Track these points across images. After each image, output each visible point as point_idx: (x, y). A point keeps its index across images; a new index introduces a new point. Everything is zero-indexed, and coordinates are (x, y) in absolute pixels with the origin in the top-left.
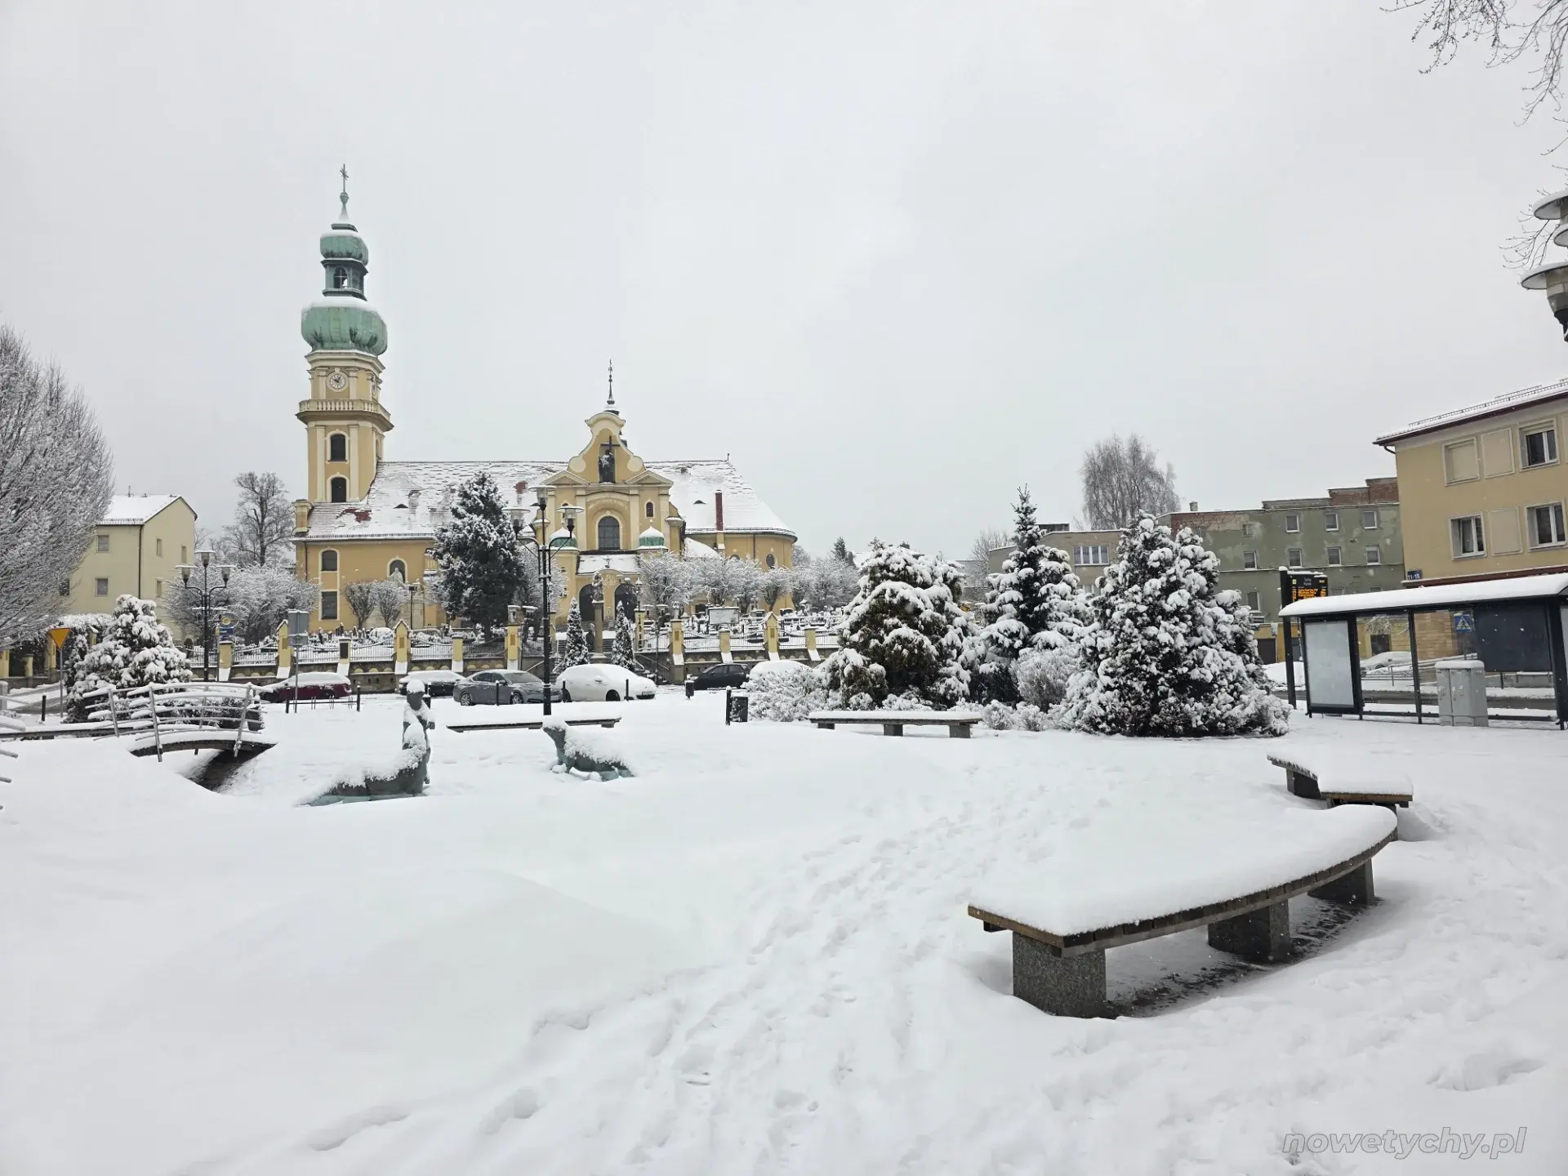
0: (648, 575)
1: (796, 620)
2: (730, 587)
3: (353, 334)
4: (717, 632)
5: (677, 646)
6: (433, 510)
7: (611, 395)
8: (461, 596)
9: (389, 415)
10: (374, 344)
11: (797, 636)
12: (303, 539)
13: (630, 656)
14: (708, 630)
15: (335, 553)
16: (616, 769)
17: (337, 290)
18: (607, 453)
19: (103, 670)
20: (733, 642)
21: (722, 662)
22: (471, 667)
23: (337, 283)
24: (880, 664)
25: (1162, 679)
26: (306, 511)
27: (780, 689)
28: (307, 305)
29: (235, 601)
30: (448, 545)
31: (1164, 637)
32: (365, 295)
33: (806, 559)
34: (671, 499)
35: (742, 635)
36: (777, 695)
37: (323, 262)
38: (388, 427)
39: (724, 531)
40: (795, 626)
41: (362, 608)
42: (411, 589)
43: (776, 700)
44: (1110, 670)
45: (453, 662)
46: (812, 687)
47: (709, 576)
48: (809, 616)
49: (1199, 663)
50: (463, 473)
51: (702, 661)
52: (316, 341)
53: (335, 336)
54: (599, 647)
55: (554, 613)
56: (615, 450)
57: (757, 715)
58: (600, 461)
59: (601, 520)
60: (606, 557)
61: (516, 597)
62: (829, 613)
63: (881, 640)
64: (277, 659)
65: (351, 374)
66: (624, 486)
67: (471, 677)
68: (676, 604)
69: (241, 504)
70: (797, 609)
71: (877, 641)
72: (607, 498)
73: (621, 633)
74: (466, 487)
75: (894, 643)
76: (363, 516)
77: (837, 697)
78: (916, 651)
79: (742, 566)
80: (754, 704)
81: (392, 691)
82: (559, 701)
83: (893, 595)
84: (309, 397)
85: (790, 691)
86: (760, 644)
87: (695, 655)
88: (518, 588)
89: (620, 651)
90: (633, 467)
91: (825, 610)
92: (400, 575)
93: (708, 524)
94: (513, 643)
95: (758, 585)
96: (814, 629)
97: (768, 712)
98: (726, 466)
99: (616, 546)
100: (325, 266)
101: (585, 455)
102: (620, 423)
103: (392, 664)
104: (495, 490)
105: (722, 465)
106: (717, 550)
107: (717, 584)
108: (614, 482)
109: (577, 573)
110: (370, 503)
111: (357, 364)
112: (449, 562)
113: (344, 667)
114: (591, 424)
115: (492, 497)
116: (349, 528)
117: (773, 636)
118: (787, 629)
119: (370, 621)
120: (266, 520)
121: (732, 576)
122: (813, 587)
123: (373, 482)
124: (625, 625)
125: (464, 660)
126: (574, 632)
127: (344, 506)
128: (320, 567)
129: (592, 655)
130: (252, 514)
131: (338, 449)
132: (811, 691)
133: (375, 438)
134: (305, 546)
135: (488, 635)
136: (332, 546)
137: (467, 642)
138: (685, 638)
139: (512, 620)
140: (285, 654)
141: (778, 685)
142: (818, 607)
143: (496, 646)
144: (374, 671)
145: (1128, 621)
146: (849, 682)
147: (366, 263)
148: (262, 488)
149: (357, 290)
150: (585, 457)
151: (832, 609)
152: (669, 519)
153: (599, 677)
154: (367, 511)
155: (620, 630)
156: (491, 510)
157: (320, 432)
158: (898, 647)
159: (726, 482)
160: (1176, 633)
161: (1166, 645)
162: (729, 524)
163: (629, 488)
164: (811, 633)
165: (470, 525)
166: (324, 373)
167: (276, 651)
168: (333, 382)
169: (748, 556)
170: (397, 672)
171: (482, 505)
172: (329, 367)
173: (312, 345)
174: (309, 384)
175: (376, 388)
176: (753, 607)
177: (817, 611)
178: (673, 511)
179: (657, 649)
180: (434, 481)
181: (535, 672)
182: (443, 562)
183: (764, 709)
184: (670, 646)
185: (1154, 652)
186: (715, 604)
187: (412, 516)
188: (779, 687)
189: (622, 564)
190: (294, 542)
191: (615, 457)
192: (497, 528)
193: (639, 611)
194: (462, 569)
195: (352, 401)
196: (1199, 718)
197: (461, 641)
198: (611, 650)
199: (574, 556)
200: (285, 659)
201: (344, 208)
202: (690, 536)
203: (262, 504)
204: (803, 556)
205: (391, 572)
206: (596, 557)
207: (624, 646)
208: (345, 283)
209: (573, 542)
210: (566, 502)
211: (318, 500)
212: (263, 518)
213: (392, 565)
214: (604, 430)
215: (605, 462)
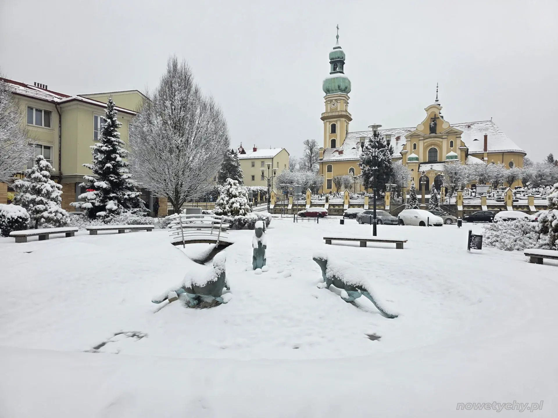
0: (448, 171)
1: (523, 192)
2: (489, 176)
3: (339, 87)
4: (480, 196)
5: (460, 202)
7: (437, 98)
8: (369, 181)
9: (351, 115)
10: (346, 90)
11: (523, 199)
12: (322, 161)
13: (436, 206)
14: (475, 196)
15: (331, 166)
16: (359, 291)
17: (334, 71)
18: (433, 121)
20: (488, 201)
21: (482, 210)
22: (371, 207)
23: (335, 69)
26: (322, 151)
27: (506, 231)
28: (324, 79)
29: (294, 182)
30: (364, 161)
32: (344, 72)
33: (531, 164)
34: (462, 139)
35: (493, 198)
36: (504, 234)
37: (330, 62)
38: (351, 120)
39: (488, 152)
40: (522, 194)
41: (338, 185)
42: (355, 178)
43: (503, 237)
45: (365, 205)
46: (528, 231)
47: (478, 172)
48: (531, 190)
51: (472, 209)
52: (327, 91)
53: (333, 89)
54: (423, 201)
55: (406, 187)
56: (438, 120)
57: (490, 244)
58: (430, 125)
59: (431, 149)
60: (431, 164)
61: (390, 179)
62: (542, 189)
64: (306, 202)
65: (338, 102)
66: (440, 135)
68: (460, 184)
69: (305, 150)
70: (524, 187)
72: (433, 140)
73: (433, 196)
74: (372, 138)
76: (341, 153)
77: (546, 239)
79: (495, 167)
80: (488, 238)
81: (341, 215)
84: (324, 111)
85: (512, 233)
86: (503, 202)
87: (469, 206)
88: (391, 177)
89: (433, 203)
90: (445, 126)
91: (540, 187)
92: (352, 173)
93: (480, 149)
94: (388, 199)
95: (504, 175)
96: (533, 196)
97: (497, 244)
98: (491, 123)
99: (436, 160)
100: (331, 64)
101: (424, 123)
102: (439, 108)
103: (343, 205)
105: (488, 123)
106: (484, 161)
107: (482, 175)
108: (436, 133)
109: (418, 171)
110: (343, 148)
111: (341, 98)
112: (364, 167)
113: (327, 206)
114: (427, 110)
115: (381, 141)
116: (336, 157)
117: (509, 199)
118: (518, 196)
120: (312, 156)
121: (490, 171)
122: (534, 176)
123: (345, 140)
124: (435, 192)
125: (369, 205)
126: (413, 195)
127: (335, 149)
128: (327, 171)
129: (420, 205)
130: (308, 154)
131: (333, 129)
132: (527, 233)
133: (346, 124)
134: (322, 164)
135: (379, 196)
136: (330, 163)
137: (370, 198)
138: (464, 199)
139: (388, 190)
140: (308, 201)
141: (505, 228)
142: (536, 185)
143: (381, 200)
144: (337, 208)
147: (344, 60)
148: (311, 145)
149: (341, 71)
150: (423, 124)
151: (544, 187)
152: (460, 148)
153: (416, 215)
154: (342, 151)
155: (433, 195)
157: (328, 123)
159: (490, 130)
162: (490, 149)
163: (442, 136)
164: (531, 198)
165: (372, 153)
166: (330, 102)
167: (306, 199)
168: (332, 105)
169: (499, 162)
170: (344, 208)
172: (331, 100)
173: (326, 93)
174: (325, 107)
175: (347, 106)
176: (500, 185)
177: (536, 188)
178: (463, 144)
179: (450, 203)
182: (362, 168)
183: (494, 241)
184: (456, 202)
186: (481, 184)
187: (357, 152)
188: (505, 230)
189: (438, 167)
190: (319, 163)
191: (437, 123)
192: (383, 154)
193: (442, 187)
194: (368, 170)
195: (338, 111)
197: (368, 197)
198: (428, 203)
199: (417, 165)
200: (308, 202)
201: (338, 40)
202: (470, 155)
203: (311, 150)
204: (529, 162)
205: (350, 172)
206: (427, 165)
207: (434, 201)
208: (337, 68)
209: (417, 159)
210: (415, 143)
211: (327, 148)
212: (311, 155)
213: (350, 170)
214: (433, 112)
215: (432, 125)
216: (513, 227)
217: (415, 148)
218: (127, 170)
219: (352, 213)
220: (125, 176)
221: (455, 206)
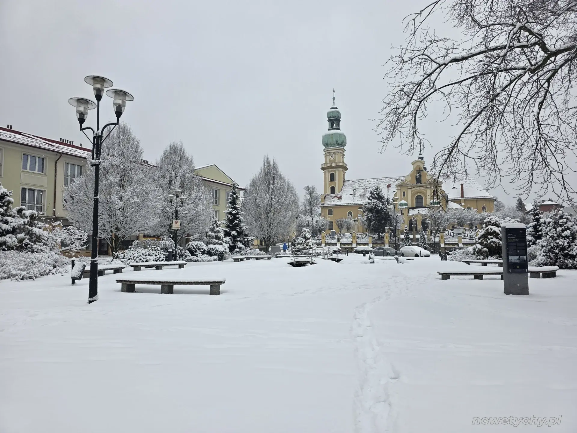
0: (432, 216)
2: (465, 220)
3: (337, 142)
4: (457, 236)
5: (442, 241)
6: (360, 195)
7: (420, 152)
8: (371, 224)
9: (347, 165)
10: (343, 144)
12: (323, 206)
13: (425, 244)
15: (332, 210)
17: (332, 128)
18: (419, 173)
19: (301, 244)
20: (463, 240)
21: (459, 247)
22: (374, 245)
23: (332, 126)
24: (487, 248)
25: (559, 254)
26: (323, 197)
28: (323, 134)
30: (367, 209)
31: (561, 243)
32: (340, 128)
34: (442, 188)
35: (467, 237)
37: (328, 120)
38: (347, 169)
39: (464, 198)
41: (340, 226)
42: (355, 221)
44: (544, 251)
45: (369, 244)
47: (456, 216)
49: (572, 250)
50: (370, 183)
51: (451, 246)
52: (326, 145)
53: (332, 143)
54: (414, 240)
55: (400, 229)
56: (422, 172)
58: (416, 176)
59: (417, 196)
60: (418, 209)
61: (388, 224)
63: (487, 242)
64: (321, 242)
65: (336, 154)
66: (425, 184)
67: (376, 248)
68: (441, 227)
69: (306, 195)
71: (486, 242)
72: (419, 189)
74: (372, 191)
75: (491, 243)
76: (340, 198)
78: (497, 245)
79: (470, 212)
81: (352, 252)
82: (400, 256)
83: (491, 229)
84: (324, 163)
86: (474, 241)
87: (449, 244)
88: (388, 221)
89: (422, 242)
90: (428, 178)
92: (351, 216)
93: (458, 196)
94: (387, 239)
98: (466, 174)
99: (422, 205)
101: (411, 175)
102: (423, 163)
103: (351, 244)
104: (381, 191)
105: (464, 173)
106: (461, 206)
107: (459, 219)
108: (421, 183)
109: (408, 215)
110: (342, 194)
111: (338, 151)
112: (367, 214)
113: (338, 245)
114: (413, 164)
115: (380, 194)
116: (336, 202)
119: (343, 231)
121: (466, 216)
123: (343, 187)
124: (423, 233)
125: (372, 244)
126: (406, 236)
127: (334, 195)
128: (328, 214)
129: (412, 243)
130: (308, 198)
131: (332, 178)
133: (343, 173)
134: (324, 208)
135: (379, 236)
136: (331, 208)
137: (373, 238)
138: (445, 238)
139: (387, 232)
143: (382, 239)
144: (347, 246)
145: (550, 239)
146: (478, 252)
147: (340, 118)
148: (311, 190)
149: (338, 127)
152: (441, 195)
153: (412, 250)
154: (341, 196)
155: (422, 235)
156: (380, 197)
157: (327, 173)
158: (492, 244)
159: (465, 180)
160: (564, 242)
161: (561, 245)
162: (466, 196)
163: (427, 185)
165: (373, 203)
166: (328, 155)
168: (331, 157)
169: (473, 208)
170: (353, 246)
171: (377, 196)
172: (329, 153)
173: (325, 146)
174: (324, 159)
175: (343, 157)
178: (443, 192)
179: (434, 241)
180: (361, 186)
181: (394, 248)
182: (365, 214)
184: (440, 241)
185: (558, 247)
186: (458, 226)
187: (354, 197)
189: (424, 212)
190: (321, 207)
191: (422, 175)
192: (382, 203)
193: (428, 229)
194: (371, 216)
195: (336, 163)
196: (570, 264)
197: (371, 237)
198: (418, 241)
199: (407, 210)
200: (323, 242)
201: (334, 102)
202: (450, 200)
203: (311, 195)
204: (501, 205)
205: (348, 215)
206: (414, 209)
207: (423, 240)
208: (334, 125)
209: (406, 205)
210: (404, 191)
211: (327, 194)
212: (311, 199)
213: (348, 213)
214: (418, 166)
215: (418, 177)
216: (462, 252)
217: (404, 195)
218: (244, 224)
219: (360, 250)
220: (244, 228)
221: (438, 244)
